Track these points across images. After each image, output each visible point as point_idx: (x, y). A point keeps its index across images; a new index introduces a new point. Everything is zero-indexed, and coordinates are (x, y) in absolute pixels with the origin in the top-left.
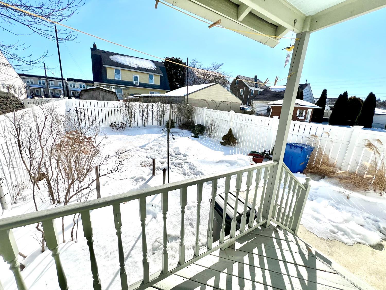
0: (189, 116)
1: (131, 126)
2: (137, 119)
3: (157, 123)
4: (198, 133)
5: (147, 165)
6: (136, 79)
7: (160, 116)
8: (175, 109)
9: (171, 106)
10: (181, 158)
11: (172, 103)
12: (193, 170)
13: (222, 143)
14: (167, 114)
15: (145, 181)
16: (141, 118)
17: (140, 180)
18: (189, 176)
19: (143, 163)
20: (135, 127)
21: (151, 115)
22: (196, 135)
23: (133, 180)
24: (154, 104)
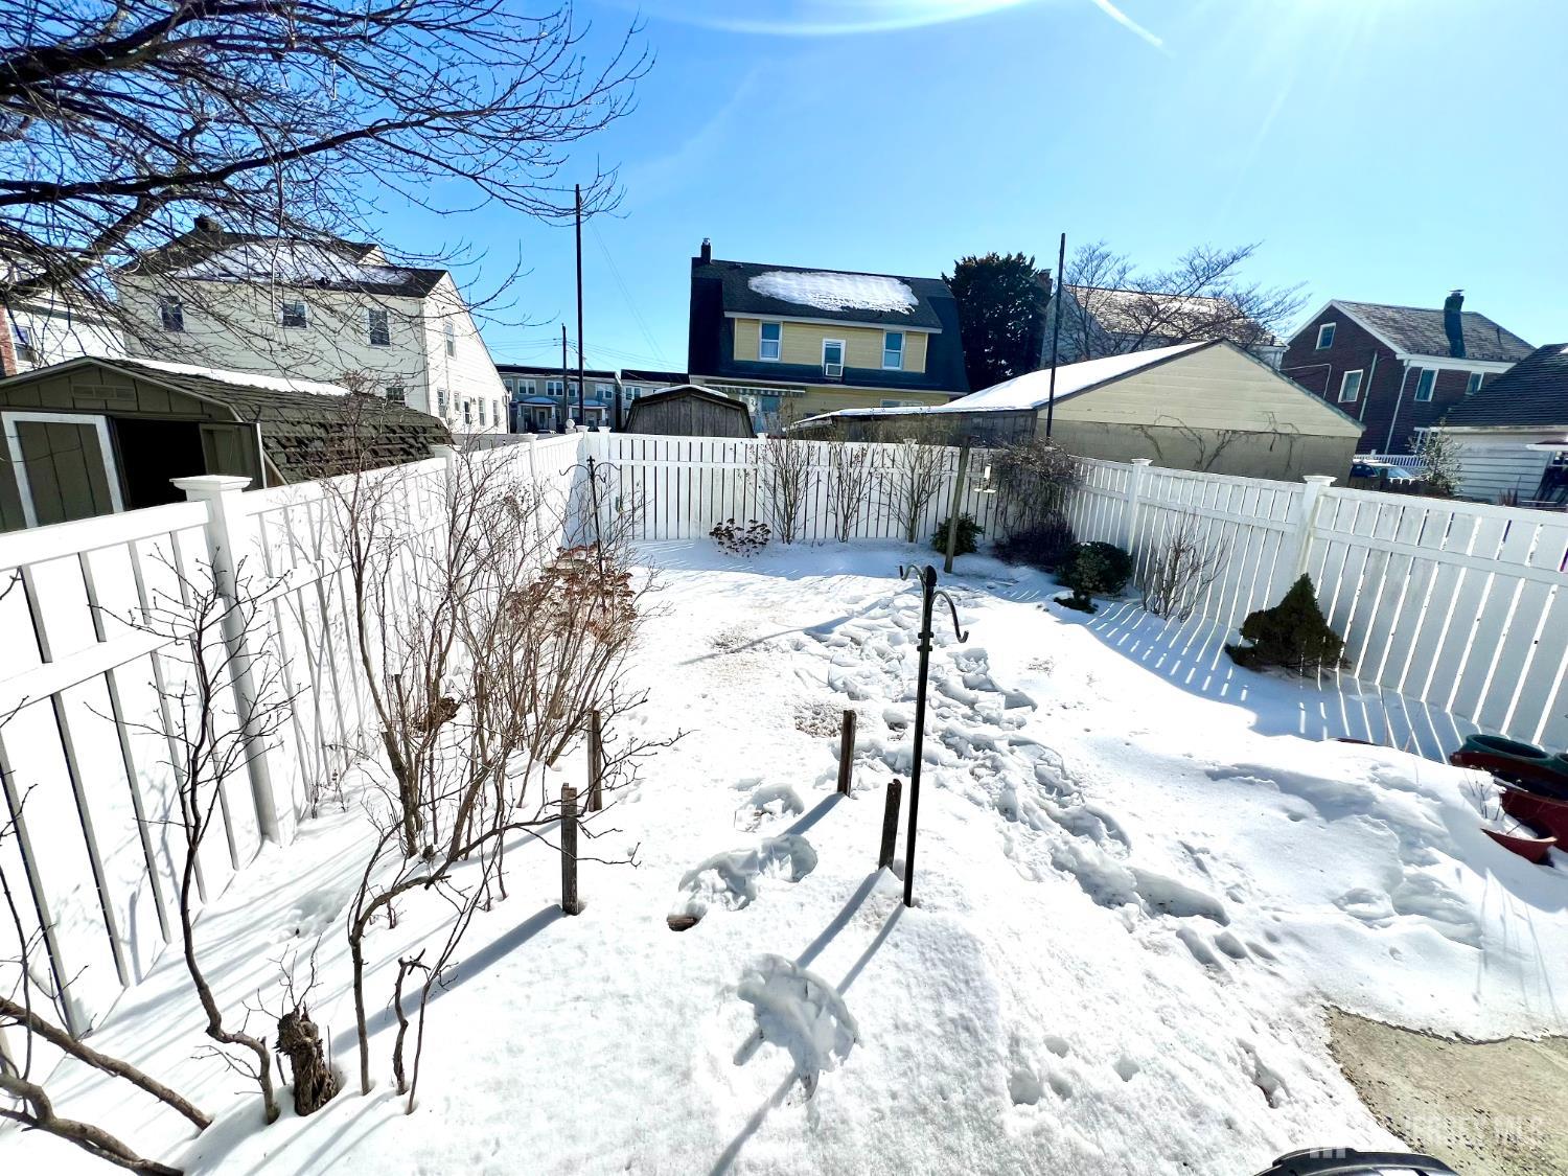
0: (1047, 504)
1: (788, 536)
2: (816, 508)
3: (897, 530)
4: (1093, 589)
5: (825, 724)
6: (833, 354)
7: (913, 498)
8: (983, 470)
9: (963, 457)
10: (994, 715)
11: (970, 439)
12: (1061, 793)
13: (1236, 655)
14: (944, 489)
15: (800, 817)
16: (830, 507)
17: (776, 805)
18: (1034, 827)
19: (808, 714)
20: (803, 542)
21: (875, 495)
22: (1083, 597)
23: (747, 795)
24: (890, 447)
